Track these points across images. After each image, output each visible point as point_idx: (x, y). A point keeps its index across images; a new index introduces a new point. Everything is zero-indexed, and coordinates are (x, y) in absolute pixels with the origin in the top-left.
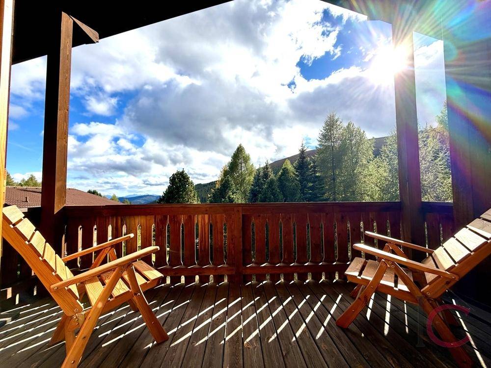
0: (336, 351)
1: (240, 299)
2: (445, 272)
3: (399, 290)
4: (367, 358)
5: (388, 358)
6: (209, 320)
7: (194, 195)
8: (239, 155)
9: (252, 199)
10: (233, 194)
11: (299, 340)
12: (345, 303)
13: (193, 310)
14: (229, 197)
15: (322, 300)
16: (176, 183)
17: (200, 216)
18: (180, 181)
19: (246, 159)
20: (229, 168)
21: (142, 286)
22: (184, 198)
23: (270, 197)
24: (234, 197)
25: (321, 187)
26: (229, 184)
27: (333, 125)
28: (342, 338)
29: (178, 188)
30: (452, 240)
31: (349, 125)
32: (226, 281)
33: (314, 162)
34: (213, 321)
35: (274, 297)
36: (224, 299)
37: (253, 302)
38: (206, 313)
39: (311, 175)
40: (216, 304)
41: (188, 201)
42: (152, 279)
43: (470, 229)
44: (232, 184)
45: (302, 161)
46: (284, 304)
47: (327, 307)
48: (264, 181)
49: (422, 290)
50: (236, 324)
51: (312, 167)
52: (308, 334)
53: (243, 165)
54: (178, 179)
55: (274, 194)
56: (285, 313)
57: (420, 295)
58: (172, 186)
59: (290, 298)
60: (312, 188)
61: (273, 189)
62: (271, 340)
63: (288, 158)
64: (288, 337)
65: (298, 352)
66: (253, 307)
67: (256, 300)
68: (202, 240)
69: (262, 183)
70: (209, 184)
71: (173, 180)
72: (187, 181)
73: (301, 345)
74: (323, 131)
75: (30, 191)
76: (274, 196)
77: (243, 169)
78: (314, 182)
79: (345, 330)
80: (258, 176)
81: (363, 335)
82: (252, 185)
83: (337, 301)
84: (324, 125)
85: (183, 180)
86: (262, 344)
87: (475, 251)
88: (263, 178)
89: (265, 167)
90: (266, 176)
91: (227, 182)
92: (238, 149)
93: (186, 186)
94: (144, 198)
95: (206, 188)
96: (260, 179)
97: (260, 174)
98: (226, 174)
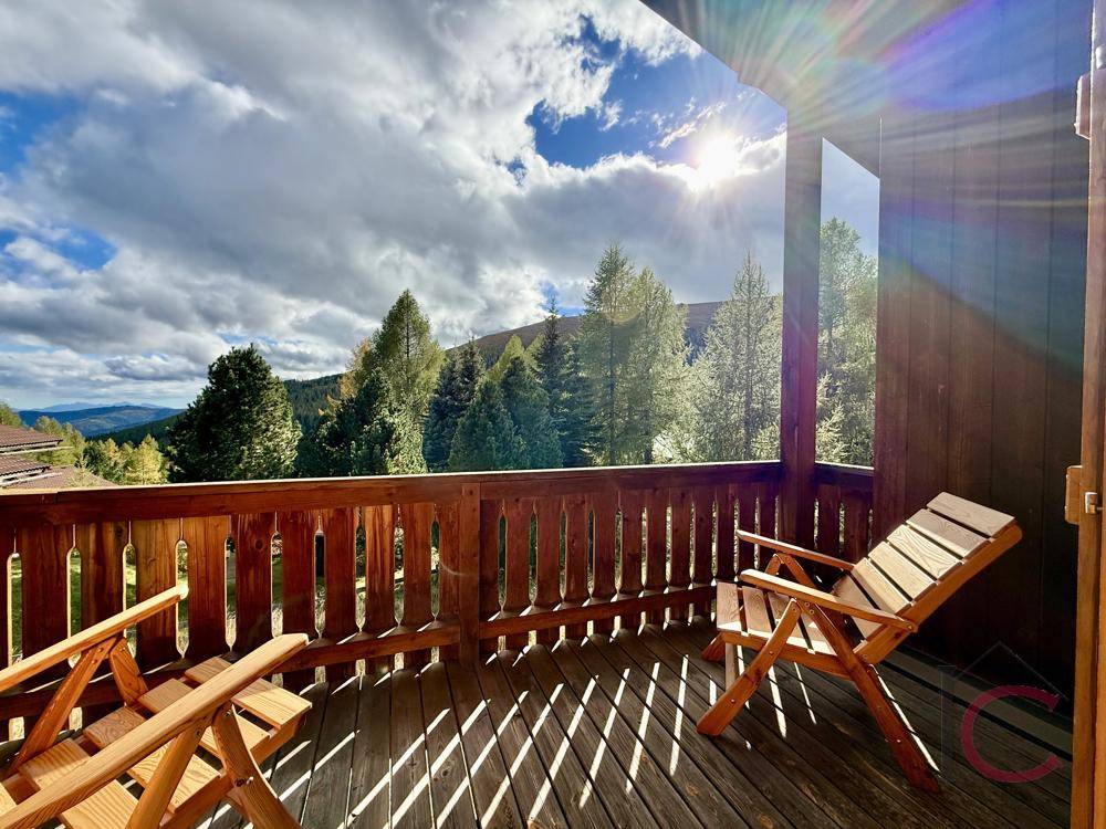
0: (715, 795)
1: (483, 705)
2: (894, 617)
3: (817, 653)
4: (770, 797)
5: (802, 786)
6: (425, 781)
7: (285, 414)
8: (402, 317)
9: (436, 424)
10: (392, 413)
11: (639, 786)
12: (699, 677)
13: (372, 760)
14: (383, 422)
15: (655, 675)
16: (231, 381)
17: (369, 511)
18: (242, 375)
19: (421, 329)
20: (378, 347)
21: (256, 750)
22: (254, 422)
23: (485, 425)
24: (397, 420)
26: (379, 388)
27: (616, 269)
28: (716, 761)
29: (235, 396)
30: (882, 545)
31: (644, 274)
32: (436, 659)
33: (575, 348)
34: (436, 780)
35: (560, 687)
36: (445, 712)
37: (515, 707)
38: (412, 762)
39: (569, 375)
40: (429, 730)
41: (267, 430)
42: (283, 722)
43: (912, 528)
44: (389, 389)
45: (552, 343)
46: (585, 699)
47: (669, 691)
48: (464, 382)
49: (855, 650)
50: (495, 776)
51: (570, 357)
52: (652, 765)
53: (413, 341)
54: (234, 370)
55: (493, 418)
56: (593, 723)
57: (855, 660)
58: (218, 390)
59: (592, 683)
60: (569, 404)
61: (491, 407)
62: (582, 803)
63: (515, 331)
64: (617, 785)
65: (646, 816)
66: (520, 721)
67: (521, 700)
68: (376, 568)
69: (460, 389)
70: (318, 381)
71: (220, 373)
72: (264, 378)
73: (648, 798)
74: (596, 281)
76: (493, 422)
77: (412, 348)
78: (574, 390)
79: (716, 740)
80: (451, 370)
81: (749, 745)
82: (436, 391)
83: (684, 675)
84: (597, 270)
85: (250, 375)
86: (569, 817)
87: (942, 579)
88: (463, 376)
89: (468, 352)
90: (470, 372)
91: (376, 383)
92: (401, 301)
93: (260, 389)
94: (113, 415)
95: (310, 392)
96: (455, 379)
97: (454, 366)
98: (369, 360)
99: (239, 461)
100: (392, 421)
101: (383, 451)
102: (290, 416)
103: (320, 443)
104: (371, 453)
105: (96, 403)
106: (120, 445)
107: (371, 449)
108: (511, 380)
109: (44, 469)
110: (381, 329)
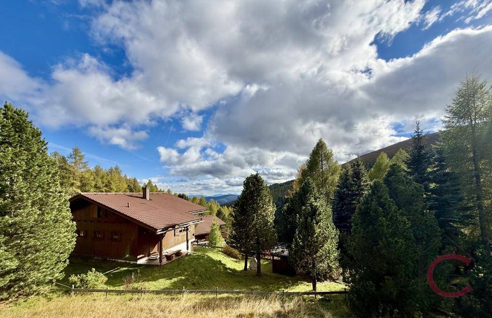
7: (269, 200)
8: (319, 153)
9: (338, 204)
10: (315, 199)
14: (311, 205)
16: (250, 188)
18: (254, 185)
19: (328, 157)
20: (308, 167)
22: (258, 204)
24: (318, 204)
25: (455, 190)
26: (309, 187)
29: (252, 193)
39: (435, 172)
41: (263, 207)
44: (314, 187)
48: (354, 181)
51: (436, 160)
53: (324, 162)
54: (251, 183)
55: (382, 205)
58: (246, 191)
61: (381, 197)
69: (352, 185)
71: (246, 184)
72: (262, 185)
75: (134, 197)
77: (324, 166)
80: (346, 175)
82: (338, 186)
85: (257, 184)
88: (353, 177)
89: (355, 164)
90: (357, 175)
91: (307, 185)
92: (318, 144)
93: (260, 190)
94: (227, 197)
95: (283, 188)
96: (348, 179)
97: (347, 172)
98: (304, 173)
99: (253, 220)
100: (316, 204)
101: (312, 220)
102: (271, 201)
103: (284, 213)
104: (306, 221)
105: (223, 194)
106: (228, 208)
107: (306, 218)
108: (390, 179)
109: (201, 219)
110: (309, 159)
